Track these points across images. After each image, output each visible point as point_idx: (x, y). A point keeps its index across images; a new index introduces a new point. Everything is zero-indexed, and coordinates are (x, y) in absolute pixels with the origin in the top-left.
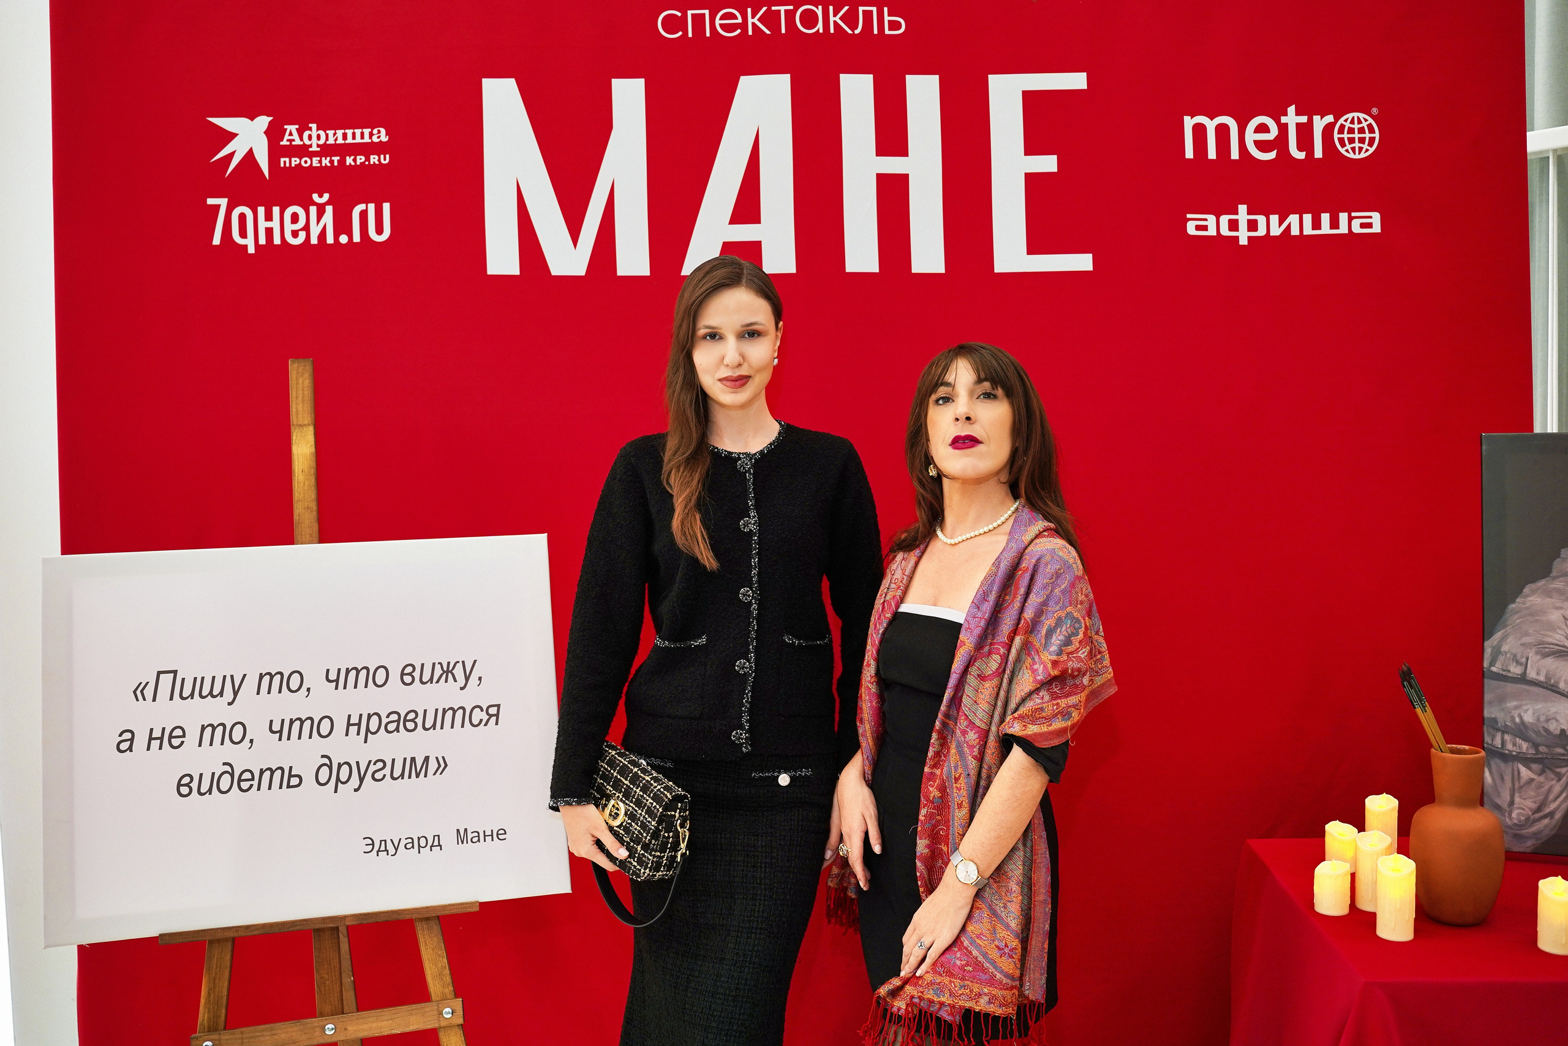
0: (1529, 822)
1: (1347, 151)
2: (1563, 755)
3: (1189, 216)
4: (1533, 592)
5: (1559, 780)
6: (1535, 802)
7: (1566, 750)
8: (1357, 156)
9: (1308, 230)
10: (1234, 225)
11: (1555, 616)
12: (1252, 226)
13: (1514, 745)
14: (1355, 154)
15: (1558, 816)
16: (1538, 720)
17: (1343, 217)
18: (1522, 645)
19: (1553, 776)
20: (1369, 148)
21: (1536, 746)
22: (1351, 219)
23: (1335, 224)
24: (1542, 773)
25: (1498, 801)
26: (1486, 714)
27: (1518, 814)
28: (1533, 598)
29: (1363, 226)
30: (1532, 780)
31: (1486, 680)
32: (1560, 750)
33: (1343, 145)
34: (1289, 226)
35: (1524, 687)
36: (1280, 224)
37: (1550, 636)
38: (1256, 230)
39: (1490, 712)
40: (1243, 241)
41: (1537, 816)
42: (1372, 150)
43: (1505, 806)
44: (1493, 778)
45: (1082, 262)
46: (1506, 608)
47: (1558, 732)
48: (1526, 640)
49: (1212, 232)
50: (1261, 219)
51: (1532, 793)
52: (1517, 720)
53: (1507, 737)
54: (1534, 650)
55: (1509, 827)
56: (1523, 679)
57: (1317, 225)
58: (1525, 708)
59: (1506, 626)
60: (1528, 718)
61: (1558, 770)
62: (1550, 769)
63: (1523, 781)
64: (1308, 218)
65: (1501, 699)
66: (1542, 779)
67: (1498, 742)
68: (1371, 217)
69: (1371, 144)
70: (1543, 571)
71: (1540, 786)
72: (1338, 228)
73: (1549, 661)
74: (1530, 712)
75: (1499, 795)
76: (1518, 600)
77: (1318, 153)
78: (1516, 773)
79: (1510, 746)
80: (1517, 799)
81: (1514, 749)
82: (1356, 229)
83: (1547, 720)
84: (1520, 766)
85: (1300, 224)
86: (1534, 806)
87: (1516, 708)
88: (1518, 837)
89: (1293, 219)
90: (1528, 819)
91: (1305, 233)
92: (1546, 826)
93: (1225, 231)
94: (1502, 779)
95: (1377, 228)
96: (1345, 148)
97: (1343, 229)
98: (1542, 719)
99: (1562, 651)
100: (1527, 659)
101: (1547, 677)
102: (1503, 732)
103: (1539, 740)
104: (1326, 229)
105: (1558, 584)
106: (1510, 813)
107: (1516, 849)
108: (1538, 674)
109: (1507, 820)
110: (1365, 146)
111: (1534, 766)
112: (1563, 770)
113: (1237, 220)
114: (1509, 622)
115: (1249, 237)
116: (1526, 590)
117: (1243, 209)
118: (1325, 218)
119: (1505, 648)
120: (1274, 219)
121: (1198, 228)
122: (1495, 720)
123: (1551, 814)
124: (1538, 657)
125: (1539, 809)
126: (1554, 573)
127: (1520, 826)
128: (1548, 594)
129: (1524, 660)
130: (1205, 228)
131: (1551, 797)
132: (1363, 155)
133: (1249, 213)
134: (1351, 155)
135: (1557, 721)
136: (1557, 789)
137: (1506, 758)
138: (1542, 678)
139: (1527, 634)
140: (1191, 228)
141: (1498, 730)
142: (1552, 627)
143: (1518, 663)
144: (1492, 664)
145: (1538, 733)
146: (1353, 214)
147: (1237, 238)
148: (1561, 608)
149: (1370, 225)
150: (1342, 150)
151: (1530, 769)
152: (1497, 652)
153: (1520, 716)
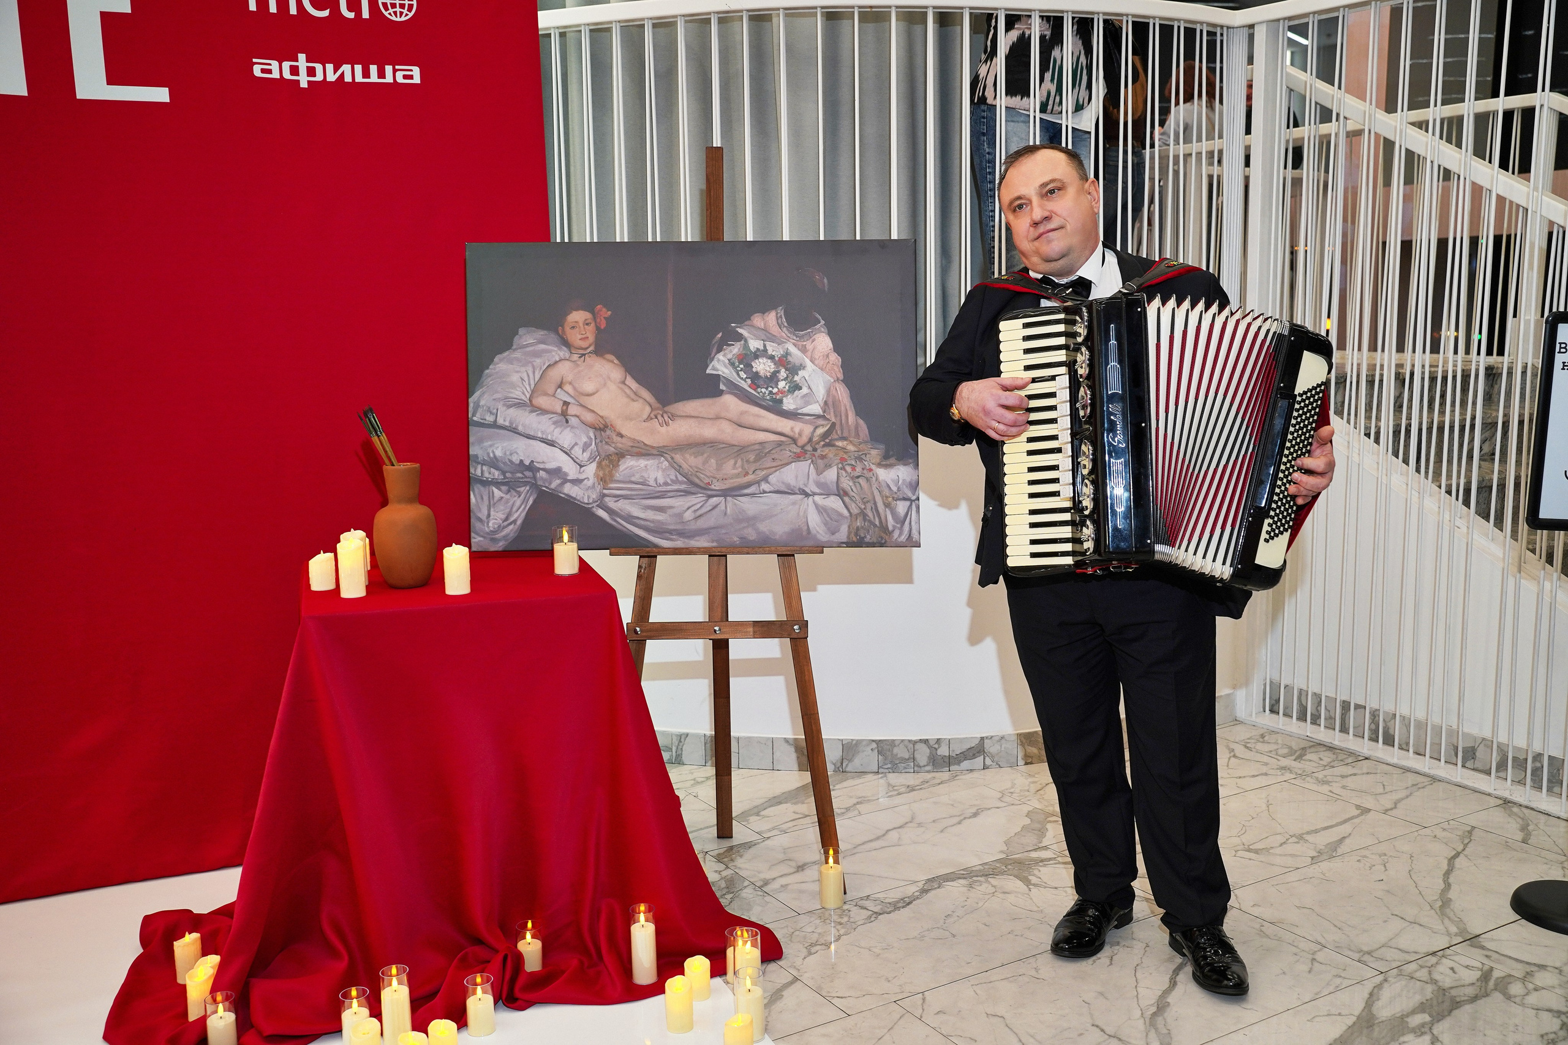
0: (500, 528)
1: (390, 14)
2: (522, 478)
3: (255, 60)
4: (501, 360)
5: (519, 496)
6: (503, 514)
7: (523, 474)
8: (398, 19)
9: (359, 78)
10: (294, 71)
11: (515, 378)
12: (311, 72)
13: (490, 473)
14: (396, 17)
15: (519, 522)
16: (505, 454)
17: (389, 69)
18: (494, 400)
19: (515, 494)
20: (408, 13)
21: (504, 473)
22: (395, 71)
23: (381, 74)
24: (509, 491)
25: (480, 515)
26: (471, 452)
27: (494, 523)
28: (501, 366)
29: (405, 77)
30: (502, 498)
31: (471, 428)
32: (519, 475)
33: (387, 9)
34: (343, 73)
35: (495, 430)
36: (335, 72)
37: (512, 393)
38: (314, 75)
39: (473, 450)
40: (304, 84)
41: (506, 523)
42: (411, 15)
43: (484, 518)
44: (476, 499)
45: (160, 95)
46: (482, 372)
47: (518, 462)
48: (497, 396)
49: (276, 75)
50: (319, 67)
51: (502, 508)
52: (491, 455)
53: (485, 468)
54: (502, 403)
55: (488, 534)
56: (495, 425)
57: (366, 74)
58: (496, 446)
59: (482, 387)
60: (499, 453)
61: (518, 489)
62: (513, 489)
63: (496, 499)
64: (358, 68)
65: (481, 441)
66: (508, 496)
67: (479, 473)
68: (411, 70)
69: (410, 10)
70: (507, 345)
71: (507, 501)
72: (384, 77)
73: (512, 411)
74: (500, 448)
75: (480, 510)
76: (491, 367)
77: (366, 14)
78: (491, 494)
79: (486, 475)
80: (492, 513)
81: (490, 476)
82: (400, 79)
83: (511, 454)
84: (494, 488)
85: (353, 73)
86: (503, 517)
87: (491, 446)
88: (494, 540)
89: (346, 68)
90: (499, 526)
91: (357, 80)
92: (511, 531)
93: (287, 75)
94: (482, 498)
95: (417, 80)
96: (388, 12)
97: (389, 79)
98: (508, 453)
99: (520, 403)
100: (497, 410)
101: (511, 423)
102: (482, 465)
103: (506, 469)
104: (374, 78)
105: (517, 354)
106: (488, 524)
107: (492, 549)
108: (504, 421)
109: (486, 529)
110: (405, 11)
111: (504, 488)
112: (522, 489)
113: (298, 66)
114: (484, 384)
115: (308, 81)
116: (496, 360)
117: (302, 57)
118: (373, 69)
119: (482, 403)
120: (330, 67)
121: (263, 71)
122: (476, 456)
123: (515, 522)
124: (505, 408)
125: (506, 519)
126: (514, 347)
127: (494, 532)
128: (511, 361)
129: (495, 411)
130: (270, 71)
131: (515, 509)
132: (403, 19)
133: (308, 61)
134: (393, 18)
135: (517, 454)
136: (518, 503)
137: (486, 483)
138: (507, 424)
139: (497, 392)
140: (257, 71)
141: (479, 463)
142: (514, 386)
143: (491, 413)
144: (474, 415)
145: (505, 463)
146: (397, 67)
147: (298, 81)
148: (517, 372)
149: (411, 77)
150: (386, 13)
151: (500, 490)
152: (477, 406)
153: (493, 452)
